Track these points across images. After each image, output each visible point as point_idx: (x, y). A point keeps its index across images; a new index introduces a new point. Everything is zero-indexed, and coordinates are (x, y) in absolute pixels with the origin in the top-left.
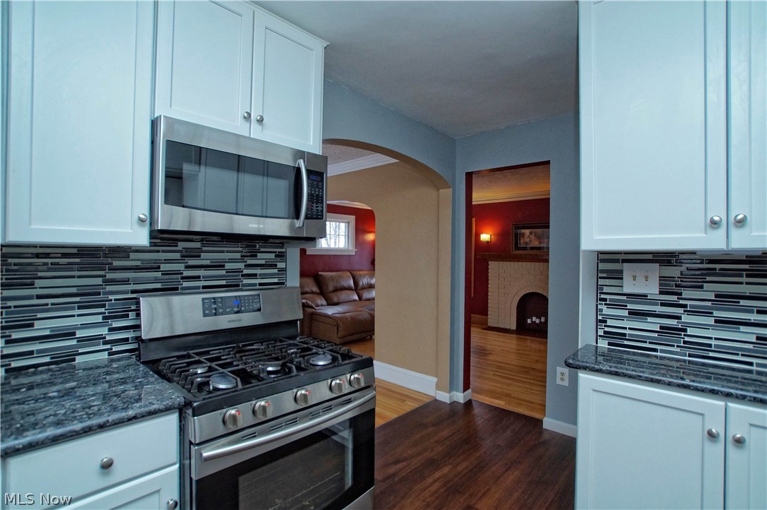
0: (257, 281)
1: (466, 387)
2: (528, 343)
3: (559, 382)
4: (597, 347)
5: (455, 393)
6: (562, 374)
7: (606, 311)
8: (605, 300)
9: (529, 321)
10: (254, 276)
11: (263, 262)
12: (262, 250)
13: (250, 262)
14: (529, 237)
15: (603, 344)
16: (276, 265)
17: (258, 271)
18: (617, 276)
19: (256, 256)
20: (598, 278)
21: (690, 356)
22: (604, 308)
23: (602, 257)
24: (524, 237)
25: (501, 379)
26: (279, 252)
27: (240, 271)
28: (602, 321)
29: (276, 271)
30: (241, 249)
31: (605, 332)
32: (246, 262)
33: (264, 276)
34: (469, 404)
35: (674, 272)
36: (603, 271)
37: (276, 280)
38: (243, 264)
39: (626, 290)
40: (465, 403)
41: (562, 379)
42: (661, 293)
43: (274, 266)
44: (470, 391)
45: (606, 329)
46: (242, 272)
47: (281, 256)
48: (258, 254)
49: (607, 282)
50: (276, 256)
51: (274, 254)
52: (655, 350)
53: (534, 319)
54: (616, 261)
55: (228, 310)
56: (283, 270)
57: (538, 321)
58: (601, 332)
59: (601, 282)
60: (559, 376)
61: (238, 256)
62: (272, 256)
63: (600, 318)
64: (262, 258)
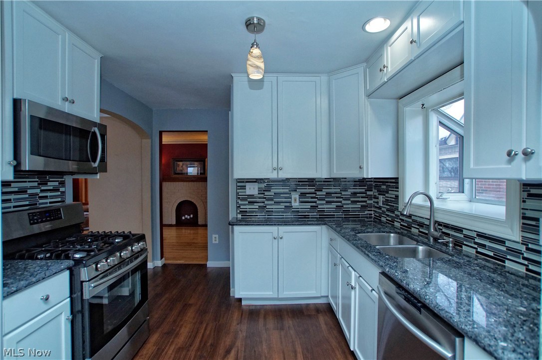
0: (48, 201)
1: (162, 257)
2: (184, 231)
3: (214, 242)
4: (237, 218)
5: (155, 261)
6: (215, 238)
7: (240, 202)
8: (240, 198)
9: (183, 218)
10: (46, 197)
11: (51, 188)
12: (51, 180)
13: (43, 188)
14: (182, 167)
15: (239, 216)
16: (59, 190)
17: (49, 194)
18: (244, 188)
19: (47, 184)
20: (237, 189)
21: (268, 216)
22: (239, 201)
23: (238, 180)
24: (179, 167)
25: (177, 251)
26: (61, 181)
27: (37, 194)
28: (238, 207)
29: (59, 193)
30: (37, 180)
31: (240, 211)
32: (40, 188)
33: (52, 197)
34: (164, 266)
35: (263, 186)
36: (239, 186)
37: (60, 199)
38: (39, 190)
39: (247, 194)
40: (162, 266)
41: (215, 240)
42: (259, 194)
43: (58, 190)
44: (164, 259)
45: (241, 210)
46: (38, 195)
47: (62, 184)
48: (48, 183)
49: (240, 191)
50: (59, 184)
51: (58, 183)
52: (257, 216)
53: (186, 216)
54: (243, 182)
55: (44, 219)
56: (63, 193)
57: (189, 217)
58: (238, 212)
59: (238, 191)
60: (214, 239)
61: (36, 184)
62: (57, 183)
63: (238, 205)
64: (51, 185)
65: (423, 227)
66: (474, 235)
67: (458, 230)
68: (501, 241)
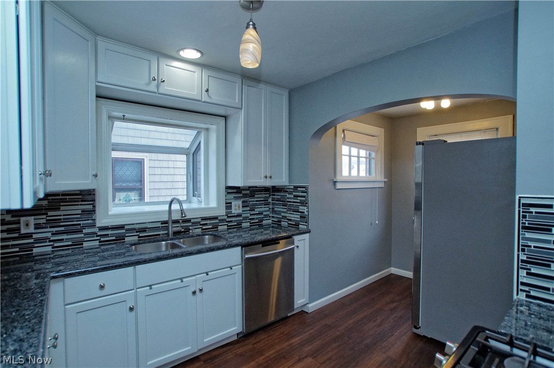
65: (146, 231)
66: (200, 220)
67: (187, 221)
68: (216, 218)
